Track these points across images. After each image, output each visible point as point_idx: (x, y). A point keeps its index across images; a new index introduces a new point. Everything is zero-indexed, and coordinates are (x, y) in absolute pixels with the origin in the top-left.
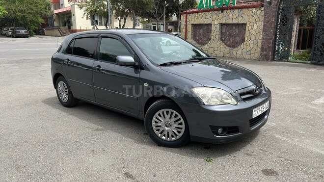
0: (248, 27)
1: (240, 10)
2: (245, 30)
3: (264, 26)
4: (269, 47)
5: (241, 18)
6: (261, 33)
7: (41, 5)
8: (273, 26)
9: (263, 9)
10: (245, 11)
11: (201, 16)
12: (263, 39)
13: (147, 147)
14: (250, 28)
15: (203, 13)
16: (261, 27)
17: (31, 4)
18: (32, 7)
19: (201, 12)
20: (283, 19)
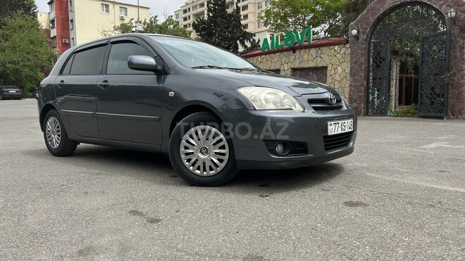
0: (330, 72)
1: (317, 49)
2: (326, 75)
3: (351, 68)
4: (360, 97)
5: (319, 59)
6: (348, 78)
7: (43, 54)
8: (363, 68)
9: (348, 46)
10: (325, 49)
11: (265, 60)
12: (351, 86)
13: (171, 187)
14: (333, 72)
15: (268, 56)
16: (348, 70)
17: (28, 53)
18: (30, 57)
19: (266, 54)
20: (376, 58)
